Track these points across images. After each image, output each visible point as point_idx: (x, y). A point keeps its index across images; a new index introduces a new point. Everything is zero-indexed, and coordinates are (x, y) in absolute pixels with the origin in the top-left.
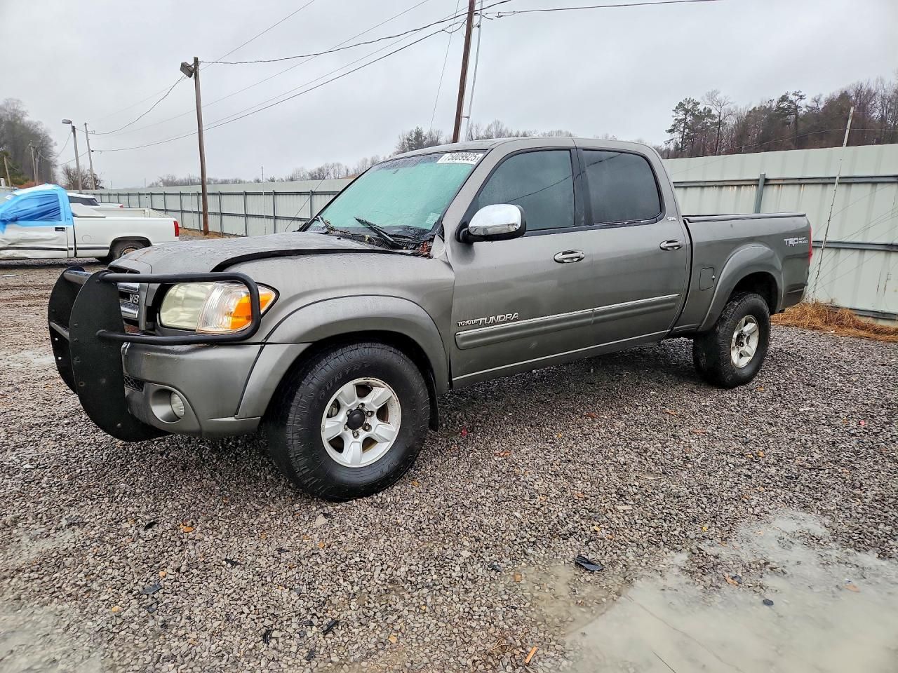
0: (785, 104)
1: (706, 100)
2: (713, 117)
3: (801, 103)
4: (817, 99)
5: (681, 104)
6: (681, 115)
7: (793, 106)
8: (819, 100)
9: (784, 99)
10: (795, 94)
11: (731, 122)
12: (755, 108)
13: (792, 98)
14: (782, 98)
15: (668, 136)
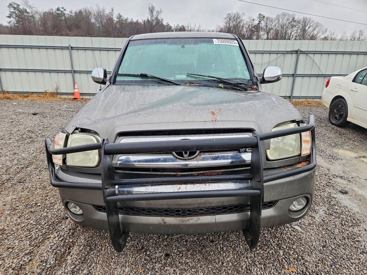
0: (59, 12)
1: (23, 4)
2: (28, 13)
3: (65, 12)
4: (71, 11)
5: (11, 4)
6: (12, 10)
7: (63, 13)
8: (72, 12)
9: (58, 9)
10: (62, 8)
11: (37, 17)
12: (46, 12)
13: (61, 9)
14: (57, 9)
15: (9, 20)
